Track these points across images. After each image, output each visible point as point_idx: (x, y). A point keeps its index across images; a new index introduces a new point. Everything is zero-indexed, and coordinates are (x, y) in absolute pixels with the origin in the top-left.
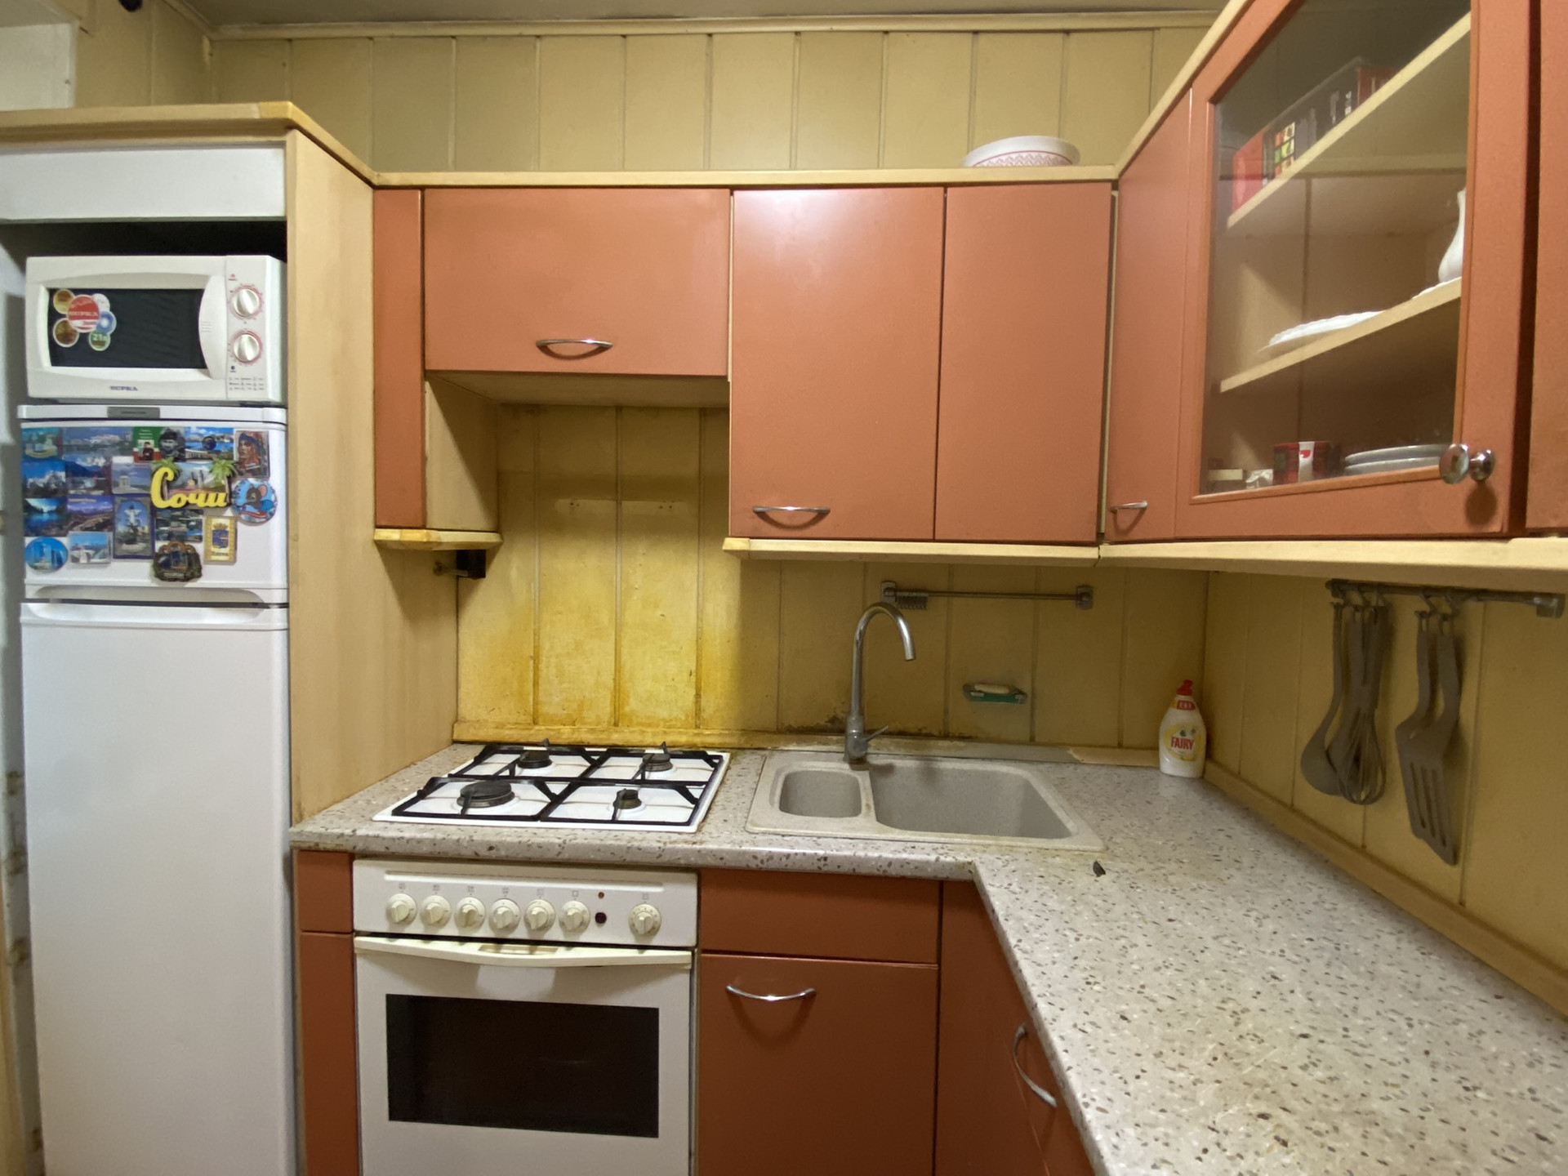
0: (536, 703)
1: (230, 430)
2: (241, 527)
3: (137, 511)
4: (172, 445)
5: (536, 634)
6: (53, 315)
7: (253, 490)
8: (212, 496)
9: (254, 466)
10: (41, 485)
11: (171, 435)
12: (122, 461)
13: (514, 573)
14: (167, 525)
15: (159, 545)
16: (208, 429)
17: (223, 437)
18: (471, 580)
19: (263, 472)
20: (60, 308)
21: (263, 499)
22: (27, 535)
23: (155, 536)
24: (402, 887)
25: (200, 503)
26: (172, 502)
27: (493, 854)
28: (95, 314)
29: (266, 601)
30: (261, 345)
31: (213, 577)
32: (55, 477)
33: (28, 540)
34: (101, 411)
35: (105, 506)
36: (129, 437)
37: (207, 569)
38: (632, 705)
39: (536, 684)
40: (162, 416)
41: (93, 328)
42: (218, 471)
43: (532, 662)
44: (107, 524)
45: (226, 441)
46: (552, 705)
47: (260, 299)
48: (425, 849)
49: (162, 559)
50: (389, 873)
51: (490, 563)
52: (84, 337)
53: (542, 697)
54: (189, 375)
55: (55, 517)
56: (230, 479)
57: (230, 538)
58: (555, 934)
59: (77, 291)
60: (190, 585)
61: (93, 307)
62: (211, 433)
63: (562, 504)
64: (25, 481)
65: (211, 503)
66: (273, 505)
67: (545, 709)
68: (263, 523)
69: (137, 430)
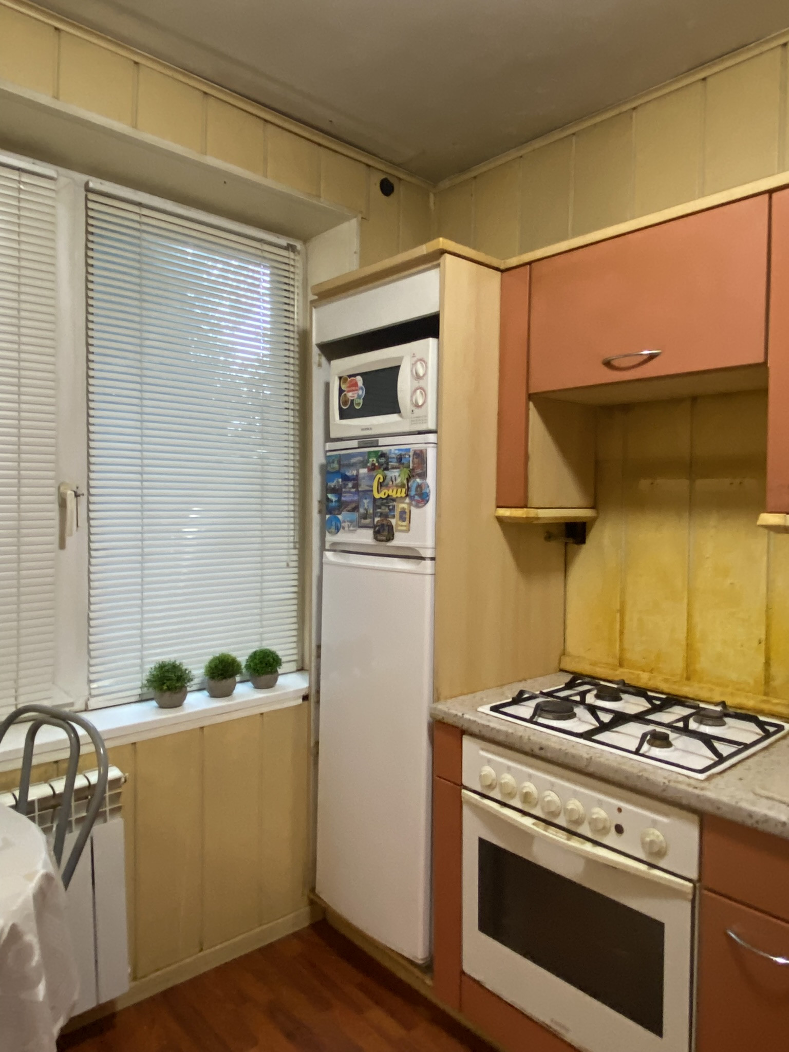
0: (622, 650)
1: (408, 450)
2: (413, 510)
3: (368, 500)
4: (383, 462)
5: (623, 591)
6: (341, 391)
7: (419, 486)
8: (399, 490)
9: (419, 471)
10: (333, 487)
11: (383, 455)
12: (363, 471)
13: (606, 541)
14: (380, 508)
15: (377, 519)
16: (399, 450)
17: (405, 454)
18: (576, 546)
20: (343, 387)
21: (423, 491)
22: (327, 514)
23: (375, 515)
24: (489, 761)
25: (394, 495)
26: (382, 495)
27: (542, 753)
28: (357, 388)
29: (423, 556)
30: (426, 395)
31: (400, 540)
32: (338, 482)
33: (328, 516)
34: (354, 443)
35: (356, 498)
36: (366, 457)
37: (396, 534)
39: (622, 633)
40: (380, 444)
41: (356, 396)
42: (402, 475)
43: (618, 615)
44: (355, 509)
45: (407, 456)
46: (635, 653)
47: (426, 366)
49: (377, 528)
50: (483, 749)
52: (352, 401)
53: (626, 645)
54: (394, 417)
55: (337, 504)
56: (408, 481)
57: (407, 516)
58: (585, 830)
59: (350, 376)
60: (389, 544)
61: (356, 384)
62: (400, 452)
64: (327, 484)
65: (399, 495)
66: (428, 495)
67: (628, 655)
68: (424, 506)
69: (369, 453)
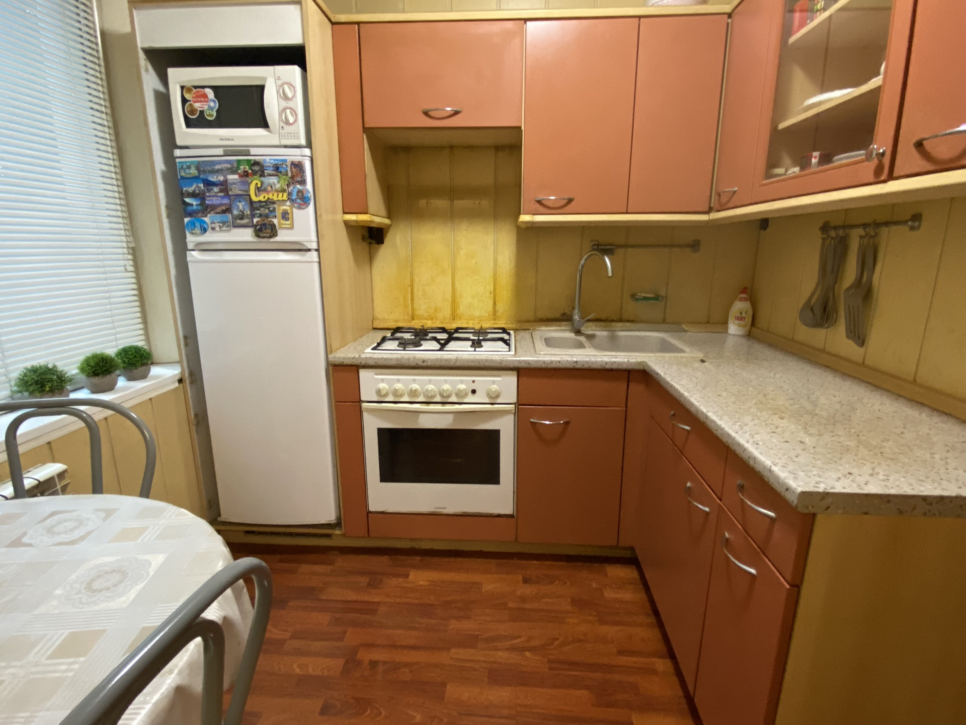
0: (413, 309)
1: (286, 161)
2: (295, 210)
3: (243, 203)
4: (258, 170)
5: (412, 274)
6: (184, 101)
7: (299, 191)
8: (281, 195)
9: (299, 179)
10: (191, 191)
11: (256, 163)
12: (232, 177)
13: (398, 241)
14: (259, 210)
15: (255, 220)
16: (275, 160)
17: (282, 164)
18: (376, 245)
19: (303, 182)
20: (187, 96)
21: (305, 196)
22: (186, 217)
23: (253, 216)
24: (383, 380)
25: (275, 198)
26: (261, 198)
27: (425, 364)
28: (206, 99)
29: (310, 248)
30: (296, 115)
31: (283, 236)
32: (198, 187)
33: (186, 220)
34: (220, 151)
35: (226, 201)
36: (235, 165)
37: (280, 232)
38: (462, 309)
39: (412, 299)
40: (252, 153)
41: (206, 107)
42: (282, 182)
43: (409, 289)
44: (228, 210)
45: (284, 166)
46: (422, 308)
47: (294, 90)
48: (393, 363)
49: (258, 227)
50: (376, 374)
51: (386, 235)
52: (202, 112)
53: (415, 306)
54: (260, 131)
55: (199, 208)
56: (288, 185)
57: (290, 216)
58: (453, 399)
59: (196, 87)
60: (272, 240)
61: (205, 96)
62: (276, 162)
63: (422, 202)
64: (182, 190)
65: (280, 198)
66: (309, 199)
67: (418, 312)
68: (306, 208)
69: (239, 161)
